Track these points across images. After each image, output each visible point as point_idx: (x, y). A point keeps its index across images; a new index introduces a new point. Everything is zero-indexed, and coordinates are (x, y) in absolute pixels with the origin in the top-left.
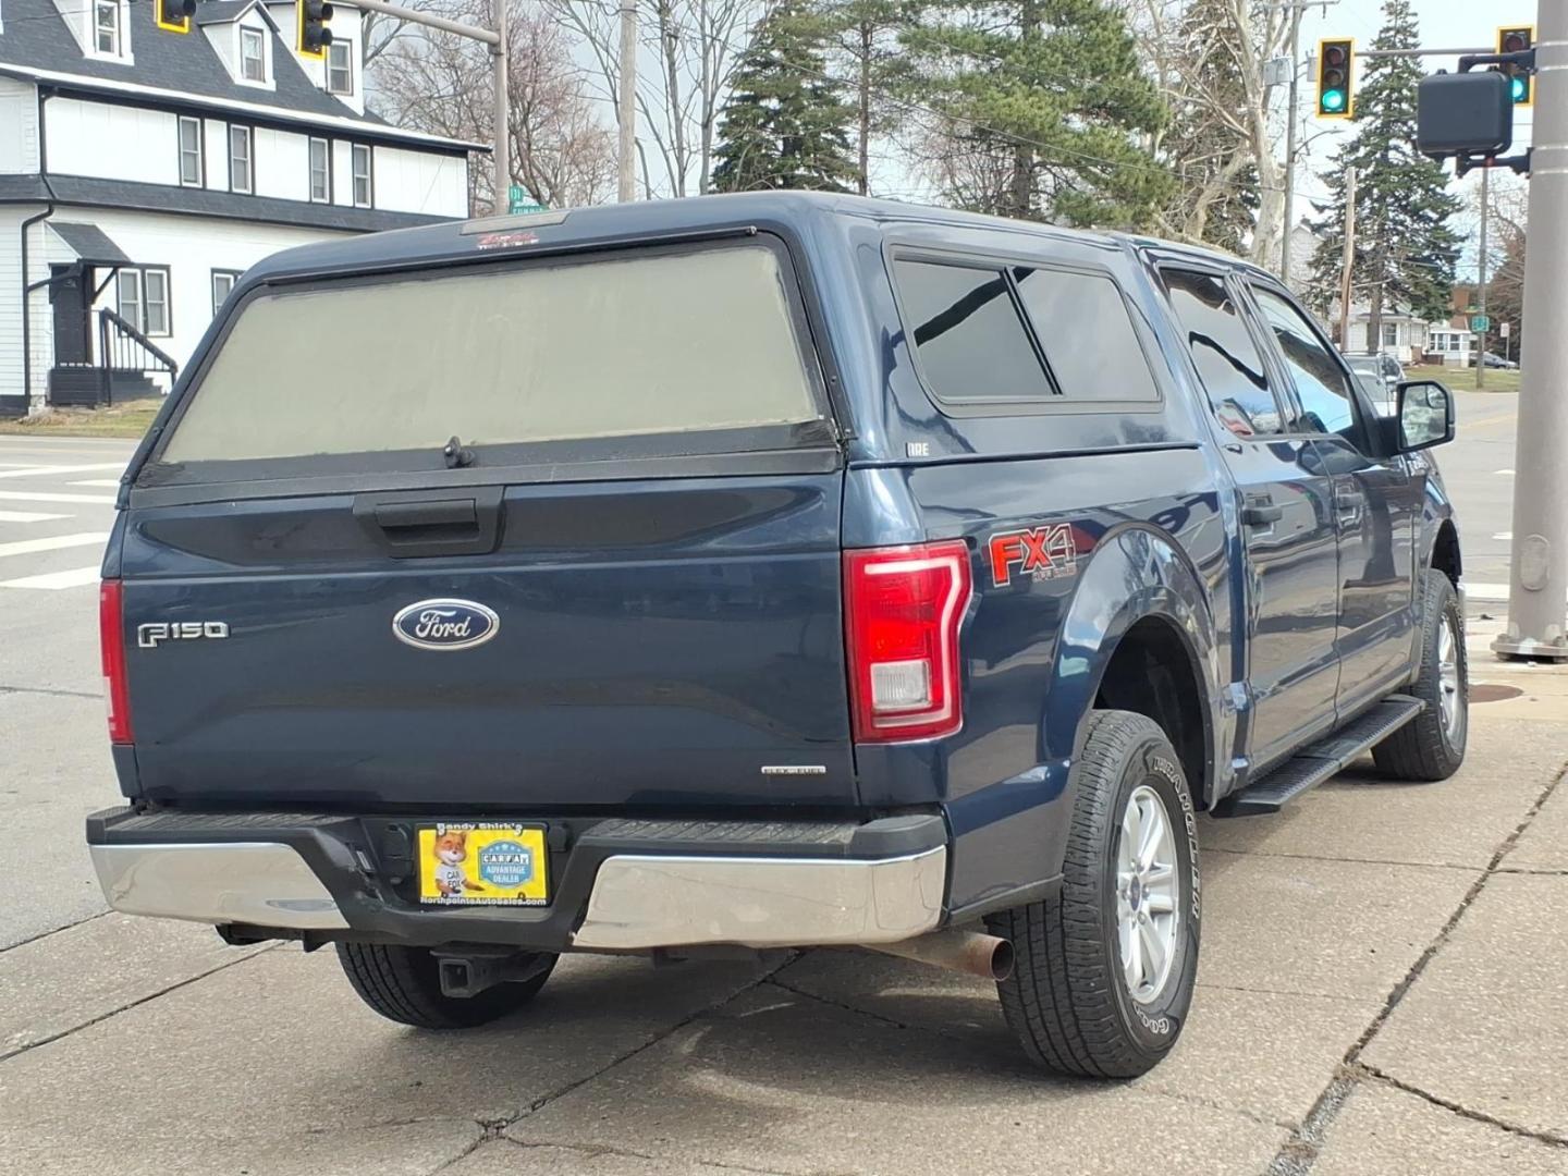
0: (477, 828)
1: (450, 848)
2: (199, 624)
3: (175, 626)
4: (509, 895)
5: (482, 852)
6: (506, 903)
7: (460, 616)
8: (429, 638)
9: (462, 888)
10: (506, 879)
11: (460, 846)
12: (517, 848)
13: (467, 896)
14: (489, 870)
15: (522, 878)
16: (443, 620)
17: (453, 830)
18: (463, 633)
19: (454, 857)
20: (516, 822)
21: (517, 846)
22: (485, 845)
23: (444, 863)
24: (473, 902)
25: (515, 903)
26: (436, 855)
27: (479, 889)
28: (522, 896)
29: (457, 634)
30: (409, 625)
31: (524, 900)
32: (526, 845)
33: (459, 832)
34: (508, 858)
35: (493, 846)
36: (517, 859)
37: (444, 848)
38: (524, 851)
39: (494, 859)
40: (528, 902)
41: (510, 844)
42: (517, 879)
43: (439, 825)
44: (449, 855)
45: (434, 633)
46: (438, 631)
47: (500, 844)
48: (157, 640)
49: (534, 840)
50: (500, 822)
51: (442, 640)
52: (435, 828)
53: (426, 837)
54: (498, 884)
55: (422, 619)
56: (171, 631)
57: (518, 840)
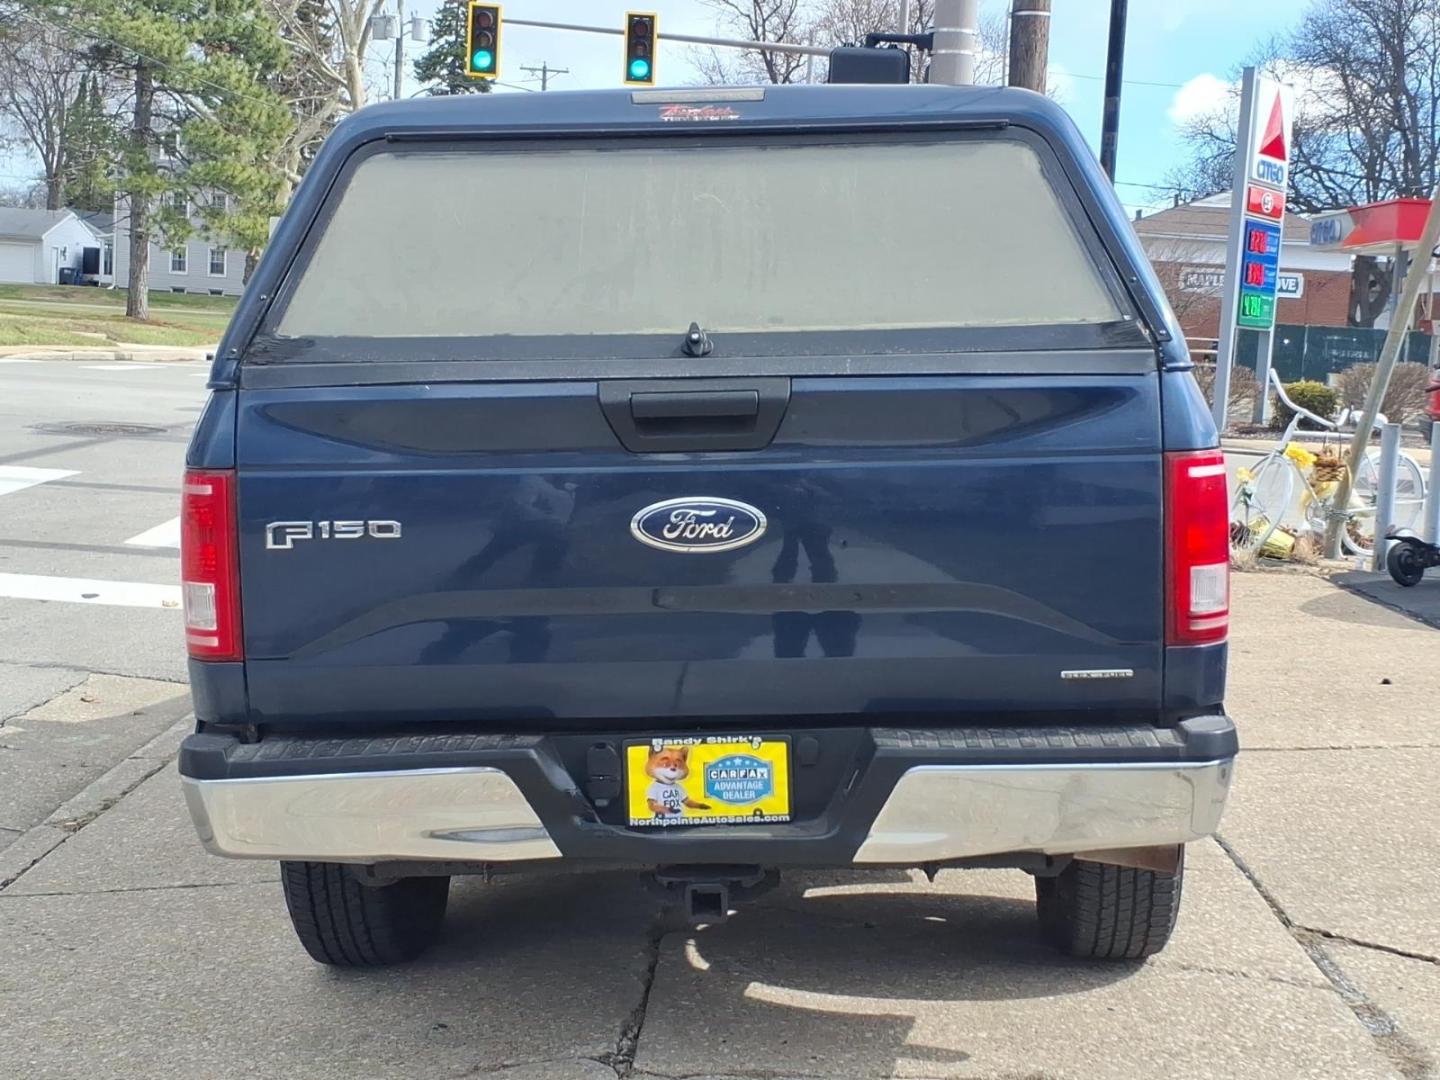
0: (704, 742)
1: (668, 765)
2: (361, 522)
3: (324, 524)
4: (744, 812)
5: (709, 768)
6: (739, 820)
7: (721, 517)
8: (680, 539)
9: (682, 807)
10: (737, 795)
11: (681, 761)
12: (752, 763)
13: (689, 815)
14: (717, 787)
15: (759, 794)
16: (700, 520)
17: (671, 746)
18: (724, 534)
19: (672, 774)
20: (754, 735)
21: (752, 760)
22: (712, 760)
23: (659, 781)
24: (697, 822)
25: (750, 820)
26: (649, 773)
27: (703, 807)
28: (758, 812)
29: (716, 536)
30: (654, 525)
31: (762, 816)
32: (764, 759)
33: (680, 747)
34: (742, 773)
35: (723, 761)
36: (752, 774)
37: (659, 765)
38: (764, 765)
39: (724, 774)
40: (767, 819)
41: (744, 758)
42: (752, 794)
43: (654, 741)
44: (665, 772)
45: (687, 534)
46: (692, 532)
47: (732, 759)
48: (293, 541)
49: (775, 754)
50: (733, 736)
51: (697, 541)
52: (650, 744)
53: (637, 755)
54: (729, 801)
55: (673, 519)
56: (317, 530)
57: (754, 754)
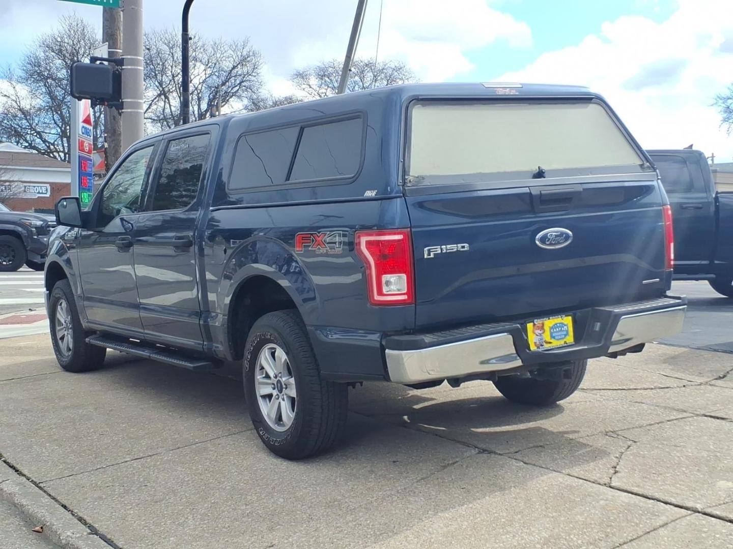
0: (549, 319)
1: (539, 329)
2: (455, 245)
3: (444, 247)
4: (562, 343)
5: (551, 328)
6: (561, 346)
8: (550, 244)
9: (544, 344)
10: (560, 337)
11: (542, 328)
12: (563, 325)
13: (547, 346)
14: (554, 335)
15: (566, 335)
16: (556, 236)
17: (538, 322)
18: (562, 241)
19: (540, 332)
20: (563, 314)
21: (562, 324)
22: (551, 325)
23: (537, 335)
24: (549, 348)
25: (564, 345)
26: (534, 333)
27: (550, 343)
28: (565, 343)
30: (543, 239)
32: (565, 323)
33: (541, 322)
34: (560, 329)
35: (554, 325)
36: (563, 329)
37: (537, 329)
38: (565, 325)
39: (555, 330)
40: (568, 344)
41: (560, 323)
42: (563, 336)
43: (535, 321)
44: (538, 332)
45: (552, 242)
47: (556, 324)
48: (435, 254)
49: (568, 320)
50: (556, 316)
51: (554, 244)
52: (533, 322)
53: (530, 326)
54: (558, 340)
55: (549, 236)
56: (441, 249)
57: (563, 321)
